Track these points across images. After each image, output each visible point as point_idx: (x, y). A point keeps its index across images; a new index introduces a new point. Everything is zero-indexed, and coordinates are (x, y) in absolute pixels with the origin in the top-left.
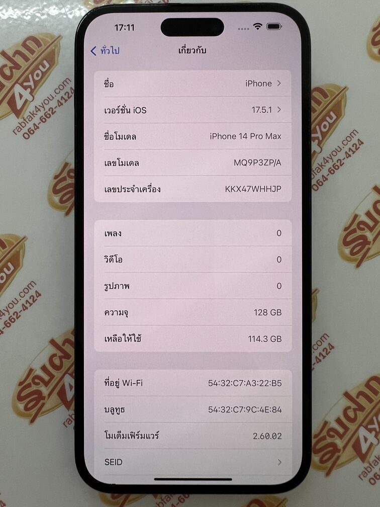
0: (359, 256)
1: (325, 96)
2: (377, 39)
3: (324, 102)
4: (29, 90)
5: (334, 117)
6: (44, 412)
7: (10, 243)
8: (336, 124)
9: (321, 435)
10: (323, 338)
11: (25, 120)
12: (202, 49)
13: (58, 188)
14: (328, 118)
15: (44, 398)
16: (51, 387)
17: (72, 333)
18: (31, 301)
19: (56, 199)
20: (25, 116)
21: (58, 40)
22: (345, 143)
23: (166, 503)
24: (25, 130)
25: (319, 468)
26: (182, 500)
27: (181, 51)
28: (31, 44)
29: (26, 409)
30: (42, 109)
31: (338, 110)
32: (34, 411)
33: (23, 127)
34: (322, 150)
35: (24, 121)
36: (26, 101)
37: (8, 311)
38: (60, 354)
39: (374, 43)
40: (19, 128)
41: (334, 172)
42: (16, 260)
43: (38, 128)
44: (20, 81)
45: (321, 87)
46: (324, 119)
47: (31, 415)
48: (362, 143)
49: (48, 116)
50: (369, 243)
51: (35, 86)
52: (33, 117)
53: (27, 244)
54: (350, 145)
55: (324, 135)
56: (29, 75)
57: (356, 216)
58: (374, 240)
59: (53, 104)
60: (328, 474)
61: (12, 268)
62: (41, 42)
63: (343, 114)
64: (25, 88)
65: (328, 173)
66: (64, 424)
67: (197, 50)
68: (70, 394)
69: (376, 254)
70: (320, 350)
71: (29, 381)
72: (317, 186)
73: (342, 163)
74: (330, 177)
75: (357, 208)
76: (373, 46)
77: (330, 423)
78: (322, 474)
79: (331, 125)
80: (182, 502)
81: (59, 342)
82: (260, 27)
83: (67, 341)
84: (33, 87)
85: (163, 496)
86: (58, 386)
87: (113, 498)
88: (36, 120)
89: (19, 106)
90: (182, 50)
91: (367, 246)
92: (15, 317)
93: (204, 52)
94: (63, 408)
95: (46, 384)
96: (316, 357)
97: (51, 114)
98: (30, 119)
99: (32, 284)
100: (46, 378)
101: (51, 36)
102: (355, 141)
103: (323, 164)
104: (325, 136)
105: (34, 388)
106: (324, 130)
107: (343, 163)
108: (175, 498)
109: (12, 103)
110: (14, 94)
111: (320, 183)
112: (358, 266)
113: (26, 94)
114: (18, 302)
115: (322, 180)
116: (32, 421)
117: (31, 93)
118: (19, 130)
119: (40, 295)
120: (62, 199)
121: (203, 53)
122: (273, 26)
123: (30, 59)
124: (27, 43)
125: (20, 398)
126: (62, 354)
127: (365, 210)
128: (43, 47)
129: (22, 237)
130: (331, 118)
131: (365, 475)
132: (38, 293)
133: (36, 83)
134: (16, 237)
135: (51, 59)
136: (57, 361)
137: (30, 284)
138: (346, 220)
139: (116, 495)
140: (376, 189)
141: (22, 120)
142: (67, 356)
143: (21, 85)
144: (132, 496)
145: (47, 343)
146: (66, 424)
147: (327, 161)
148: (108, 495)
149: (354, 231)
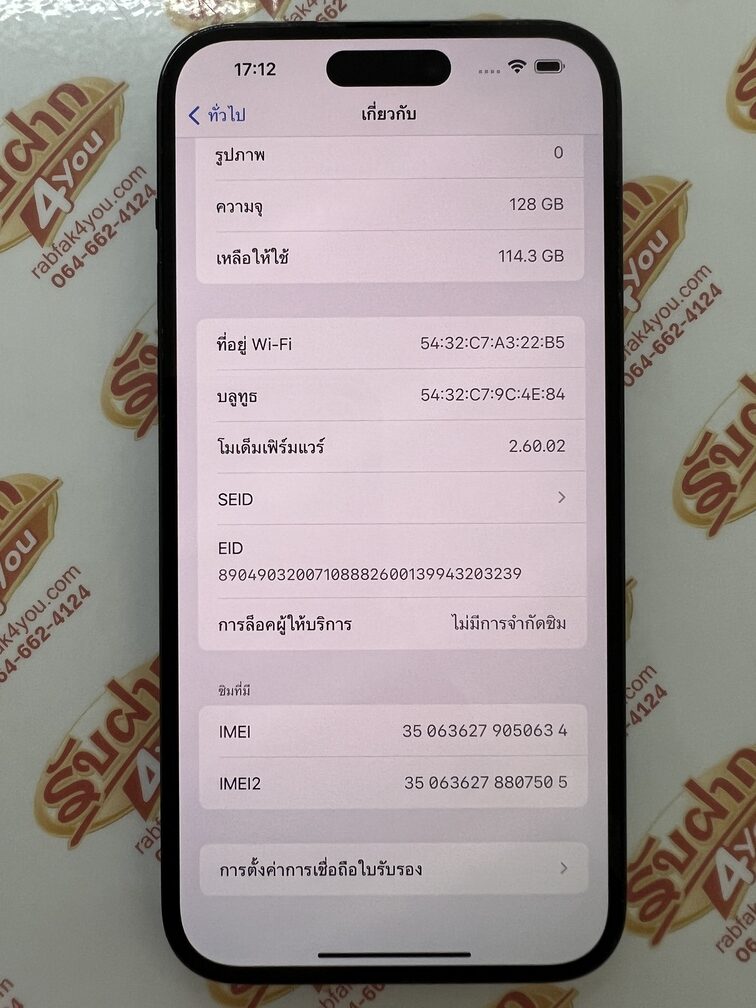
0: (714, 514)
1: (647, 200)
2: (747, 88)
3: (644, 211)
4: (63, 190)
5: (665, 241)
6: (98, 824)
7: (29, 492)
8: (668, 253)
9: (643, 865)
10: (644, 675)
11: (55, 249)
12: (409, 112)
13: (122, 382)
14: (651, 244)
15: (97, 797)
16: (112, 776)
17: (153, 668)
18: (70, 606)
19: (119, 404)
20: (56, 242)
21: (120, 90)
22: (686, 291)
23: (338, 1001)
24: (56, 269)
25: (638, 930)
26: (370, 995)
27: (366, 115)
28: (66, 99)
29: (62, 817)
30: (89, 228)
31: (671, 227)
32: (77, 823)
33: (53, 263)
34: (640, 306)
35: (55, 252)
36: (58, 212)
37: (25, 626)
38: (128, 709)
39: (742, 96)
40: (44, 266)
41: (665, 348)
42: (40, 526)
43: (81, 264)
44: (45, 173)
45: (638, 182)
46: (643, 246)
47: (72, 830)
48: (719, 292)
49: (102, 241)
50: (733, 488)
51: (76, 184)
52: (70, 242)
53: (62, 493)
54: (695, 296)
55: (644, 276)
56: (62, 160)
57: (707, 436)
58: (744, 482)
59: (111, 217)
60: (656, 941)
61: (33, 541)
62: (86, 95)
63: (681, 236)
64: (56, 186)
65: (653, 351)
66: (137, 847)
67: (398, 114)
68: (149, 788)
69: (748, 509)
70: (640, 697)
71: (68, 762)
72: (631, 377)
73: (679, 332)
74: (657, 359)
75: (710, 419)
76: (739, 102)
77: (660, 842)
78: (644, 941)
79: (658, 257)
80: (369, 998)
81: (127, 685)
82: (521, 67)
83: (142, 684)
84: (71, 185)
85: (333, 987)
86: (125, 773)
87: (235, 991)
88: (78, 249)
89: (44, 222)
90: (369, 114)
91: (730, 495)
92: (38, 637)
93: (412, 116)
94: (135, 816)
95: (102, 768)
96: (632, 713)
97: (107, 237)
98: (66, 247)
99: (71, 572)
100: (101, 756)
101: (107, 83)
102: (704, 287)
103: (643, 333)
104: (647, 278)
105: (77, 776)
106: (645, 267)
107: (682, 332)
108: (356, 991)
109: (30, 215)
110: (33, 197)
111: (637, 372)
112: (713, 532)
113: (58, 199)
114: (45, 607)
115: (640, 365)
116: (75, 842)
117: (67, 196)
118: (45, 268)
119: (88, 594)
120: (131, 403)
121: (409, 118)
122: (547, 66)
123: (64, 130)
124: (59, 97)
125: (50, 797)
126: (131, 710)
127: (726, 424)
128: (91, 105)
129: (52, 479)
130: (658, 243)
131: (729, 943)
132: (84, 590)
133: (78, 177)
134: (40, 480)
135: (107, 128)
136: (122, 724)
137: (69, 572)
138: (687, 443)
139: (239, 986)
140: (746, 381)
141: (51, 250)
142: (142, 713)
143: (48, 180)
144: (272, 988)
145: (103, 689)
146: (142, 847)
147: (651, 328)
148: (226, 987)
149: (704, 465)
